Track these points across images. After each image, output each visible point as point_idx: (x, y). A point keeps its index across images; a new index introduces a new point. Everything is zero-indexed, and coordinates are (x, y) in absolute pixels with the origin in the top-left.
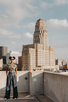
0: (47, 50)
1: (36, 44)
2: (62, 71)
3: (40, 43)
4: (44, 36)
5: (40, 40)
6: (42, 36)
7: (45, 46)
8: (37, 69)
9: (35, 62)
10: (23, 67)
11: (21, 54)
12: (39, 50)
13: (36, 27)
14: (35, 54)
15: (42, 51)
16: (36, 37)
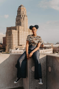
0: (27, 31)
1: (18, 27)
3: (21, 26)
4: (25, 19)
5: (21, 23)
6: (23, 19)
7: (26, 28)
8: (19, 48)
9: (17, 42)
10: (7, 46)
11: (5, 35)
12: (20, 32)
13: (18, 12)
14: (17, 35)
15: (23, 32)
16: (18, 20)
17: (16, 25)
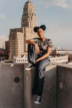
1: (24, 28)
2: (51, 56)
3: (28, 27)
4: (33, 19)
5: (28, 24)
6: (30, 19)
8: (25, 55)
9: (23, 47)
10: (11, 52)
11: (8, 38)
12: (27, 34)
13: (24, 9)
14: (23, 39)
15: (30, 35)
16: (25, 20)
17: (22, 26)
